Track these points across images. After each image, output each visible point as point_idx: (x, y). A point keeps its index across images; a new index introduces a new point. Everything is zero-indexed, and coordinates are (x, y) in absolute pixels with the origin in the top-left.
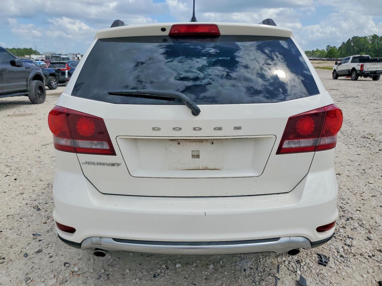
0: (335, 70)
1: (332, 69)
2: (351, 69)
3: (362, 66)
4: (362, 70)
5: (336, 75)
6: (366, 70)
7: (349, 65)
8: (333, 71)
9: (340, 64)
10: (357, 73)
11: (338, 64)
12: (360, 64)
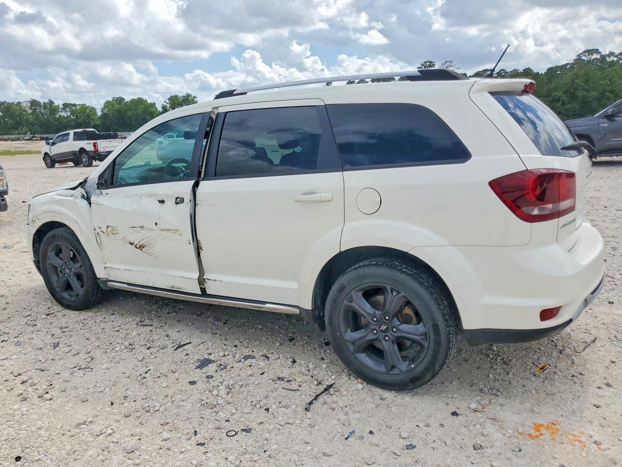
0: (46, 154)
1: (40, 152)
2: (78, 150)
3: (95, 145)
4: (96, 150)
5: (51, 161)
6: (102, 150)
7: (71, 145)
8: (42, 155)
9: (53, 144)
10: (90, 155)
11: (51, 144)
12: (92, 142)
